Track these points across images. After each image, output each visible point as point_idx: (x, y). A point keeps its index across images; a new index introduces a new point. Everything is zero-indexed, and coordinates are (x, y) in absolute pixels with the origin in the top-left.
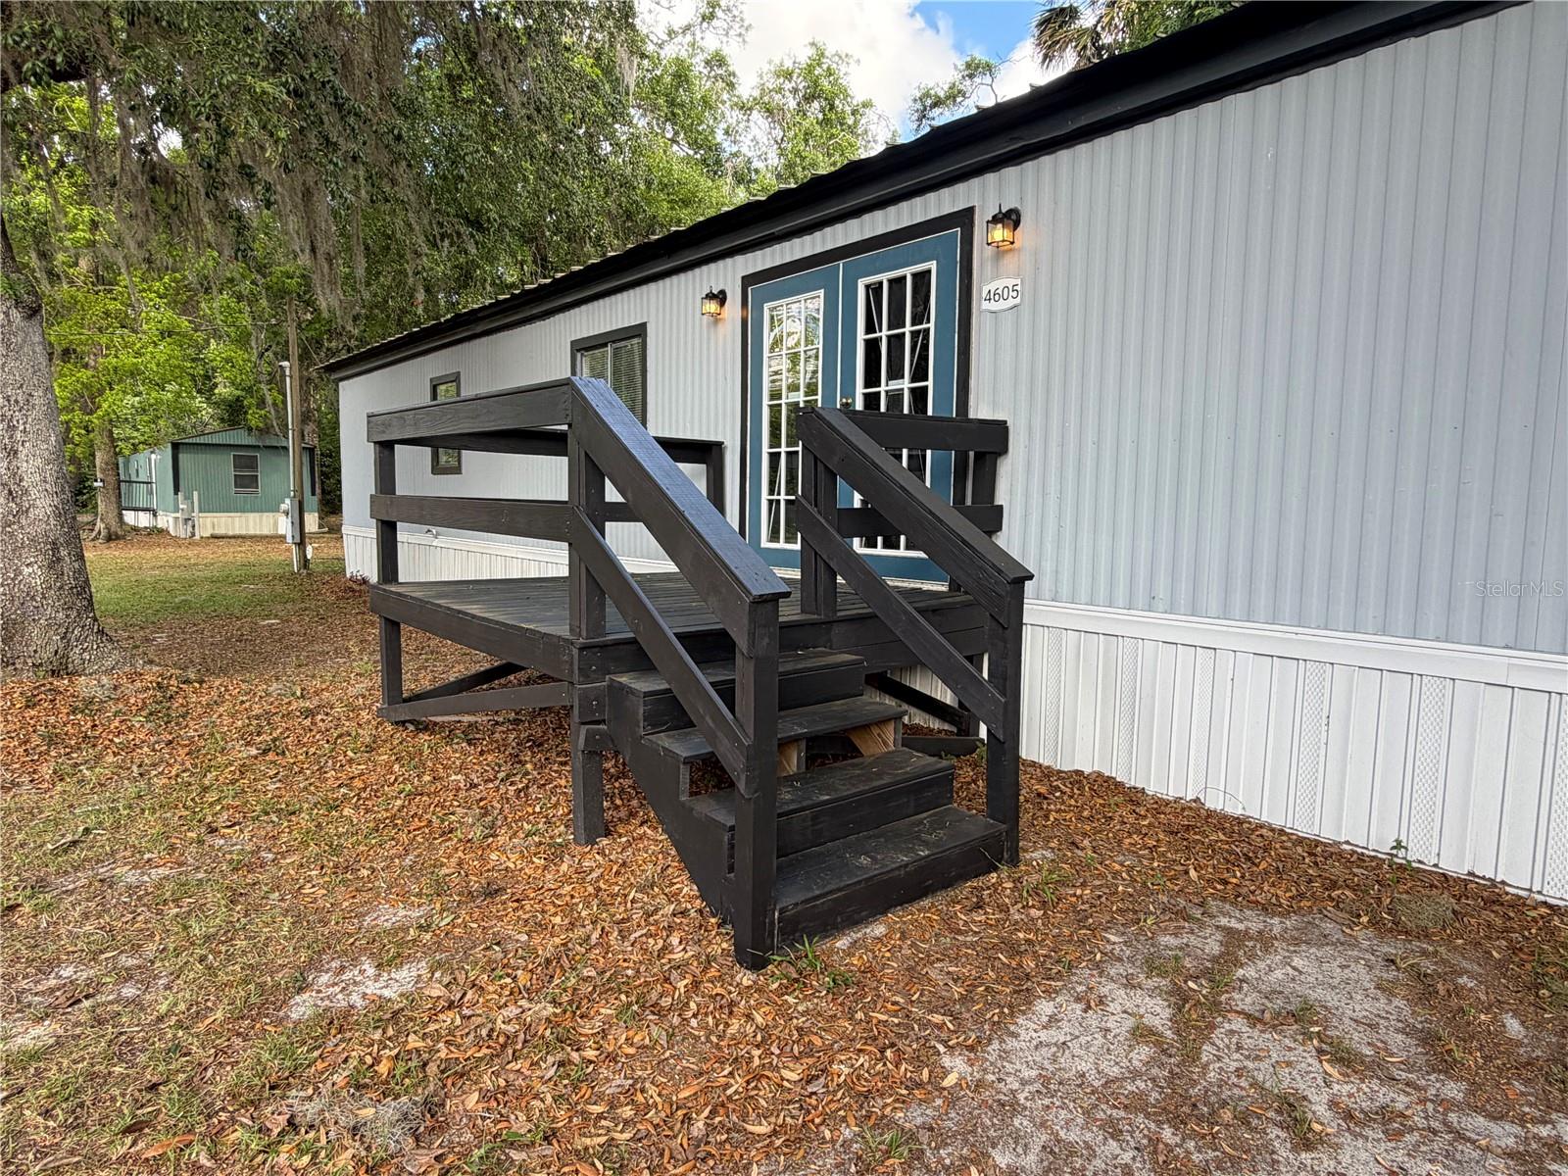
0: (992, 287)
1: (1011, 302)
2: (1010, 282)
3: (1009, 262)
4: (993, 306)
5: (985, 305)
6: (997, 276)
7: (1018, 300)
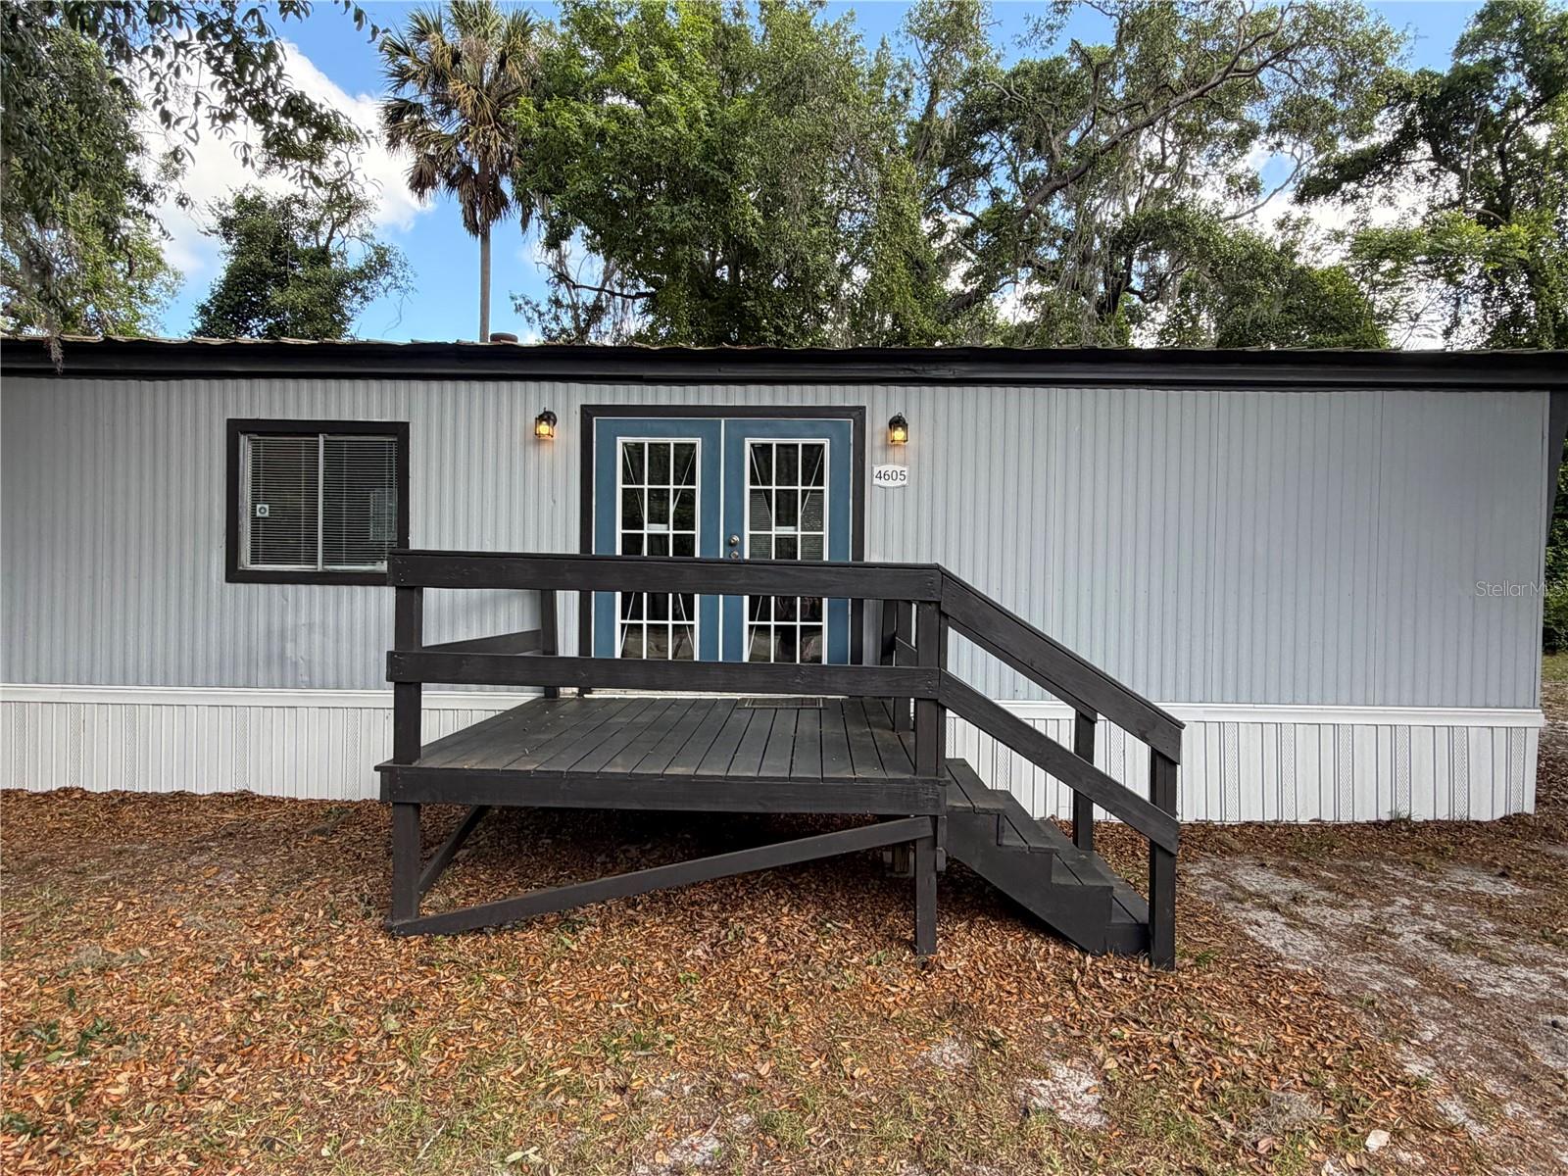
0: (883, 468)
1: (898, 483)
2: (898, 468)
3: (898, 454)
4: (882, 482)
5: (876, 481)
6: (886, 462)
7: (905, 482)
